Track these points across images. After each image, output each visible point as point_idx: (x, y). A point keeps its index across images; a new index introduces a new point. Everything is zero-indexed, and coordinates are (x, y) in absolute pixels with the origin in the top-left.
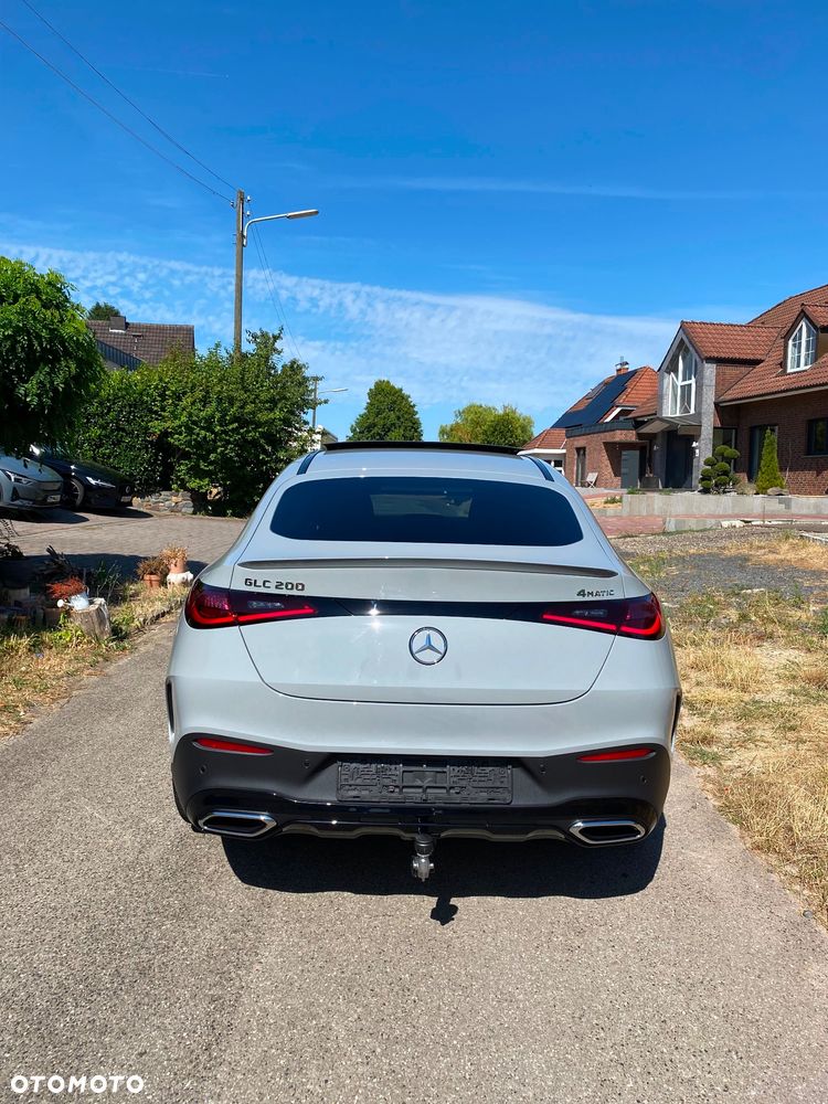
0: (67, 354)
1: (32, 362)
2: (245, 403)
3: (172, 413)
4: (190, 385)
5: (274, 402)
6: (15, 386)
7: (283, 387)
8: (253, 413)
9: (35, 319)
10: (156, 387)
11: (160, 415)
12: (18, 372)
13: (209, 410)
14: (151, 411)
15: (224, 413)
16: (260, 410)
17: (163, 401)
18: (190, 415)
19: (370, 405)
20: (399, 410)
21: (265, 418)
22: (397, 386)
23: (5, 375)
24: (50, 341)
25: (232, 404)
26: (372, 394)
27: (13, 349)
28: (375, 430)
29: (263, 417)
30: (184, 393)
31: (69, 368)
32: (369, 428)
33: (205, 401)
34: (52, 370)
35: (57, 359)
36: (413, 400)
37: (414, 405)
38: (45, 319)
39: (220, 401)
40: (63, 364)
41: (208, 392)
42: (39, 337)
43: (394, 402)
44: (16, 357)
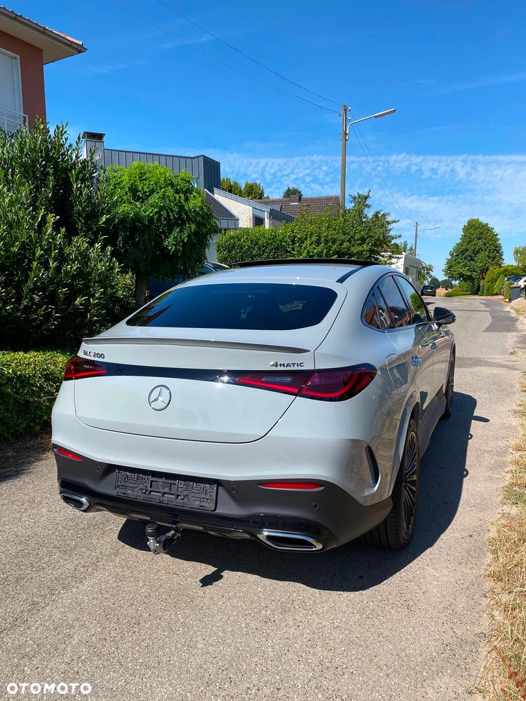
0: (189, 219)
1: (170, 226)
2: (343, 242)
3: (298, 251)
4: (309, 233)
5: (363, 240)
6: (163, 241)
7: (370, 230)
8: (348, 248)
9: (170, 201)
10: (290, 236)
11: (292, 253)
12: (164, 232)
13: (319, 249)
14: (287, 251)
15: (329, 249)
16: (353, 246)
17: (293, 244)
18: (308, 252)
19: (464, 237)
20: (485, 239)
21: (355, 251)
22: (484, 222)
23: (157, 235)
24: (179, 213)
25: (334, 243)
26: (466, 229)
27: (159, 219)
28: (468, 253)
29: (355, 250)
30: (306, 239)
31: (190, 228)
32: (463, 252)
33: (318, 243)
34: (181, 231)
35: (183, 223)
36: (496, 231)
37: (497, 235)
38: (175, 200)
39: (326, 241)
40: (187, 225)
41: (320, 237)
42: (172, 211)
43: (482, 234)
44: (162, 224)
